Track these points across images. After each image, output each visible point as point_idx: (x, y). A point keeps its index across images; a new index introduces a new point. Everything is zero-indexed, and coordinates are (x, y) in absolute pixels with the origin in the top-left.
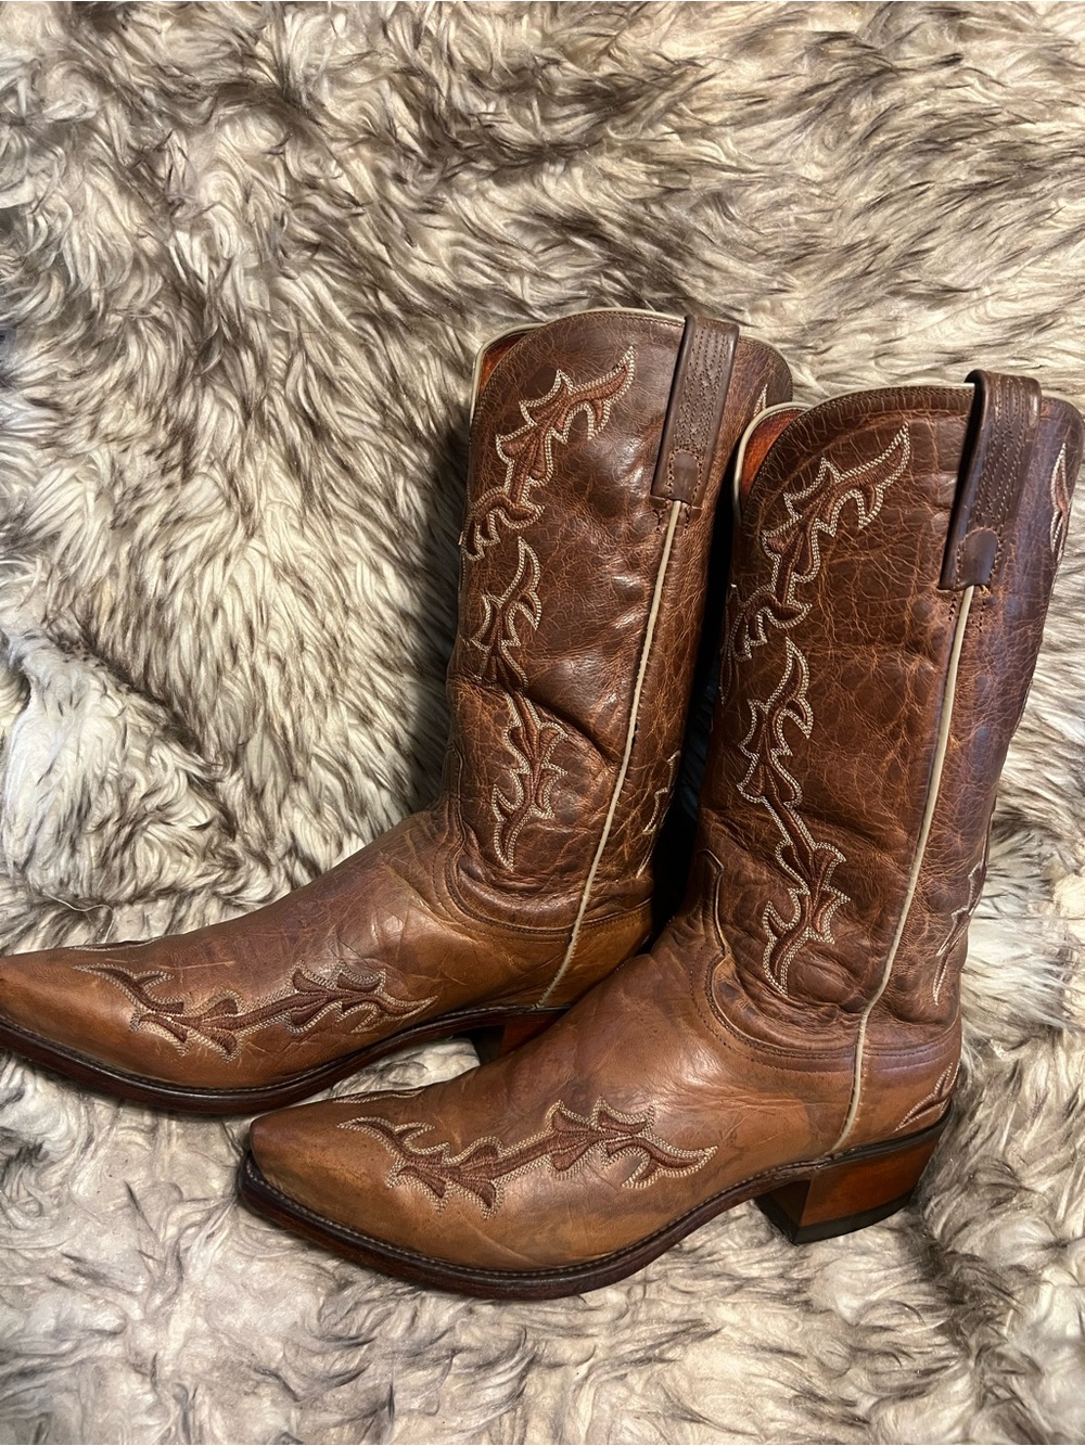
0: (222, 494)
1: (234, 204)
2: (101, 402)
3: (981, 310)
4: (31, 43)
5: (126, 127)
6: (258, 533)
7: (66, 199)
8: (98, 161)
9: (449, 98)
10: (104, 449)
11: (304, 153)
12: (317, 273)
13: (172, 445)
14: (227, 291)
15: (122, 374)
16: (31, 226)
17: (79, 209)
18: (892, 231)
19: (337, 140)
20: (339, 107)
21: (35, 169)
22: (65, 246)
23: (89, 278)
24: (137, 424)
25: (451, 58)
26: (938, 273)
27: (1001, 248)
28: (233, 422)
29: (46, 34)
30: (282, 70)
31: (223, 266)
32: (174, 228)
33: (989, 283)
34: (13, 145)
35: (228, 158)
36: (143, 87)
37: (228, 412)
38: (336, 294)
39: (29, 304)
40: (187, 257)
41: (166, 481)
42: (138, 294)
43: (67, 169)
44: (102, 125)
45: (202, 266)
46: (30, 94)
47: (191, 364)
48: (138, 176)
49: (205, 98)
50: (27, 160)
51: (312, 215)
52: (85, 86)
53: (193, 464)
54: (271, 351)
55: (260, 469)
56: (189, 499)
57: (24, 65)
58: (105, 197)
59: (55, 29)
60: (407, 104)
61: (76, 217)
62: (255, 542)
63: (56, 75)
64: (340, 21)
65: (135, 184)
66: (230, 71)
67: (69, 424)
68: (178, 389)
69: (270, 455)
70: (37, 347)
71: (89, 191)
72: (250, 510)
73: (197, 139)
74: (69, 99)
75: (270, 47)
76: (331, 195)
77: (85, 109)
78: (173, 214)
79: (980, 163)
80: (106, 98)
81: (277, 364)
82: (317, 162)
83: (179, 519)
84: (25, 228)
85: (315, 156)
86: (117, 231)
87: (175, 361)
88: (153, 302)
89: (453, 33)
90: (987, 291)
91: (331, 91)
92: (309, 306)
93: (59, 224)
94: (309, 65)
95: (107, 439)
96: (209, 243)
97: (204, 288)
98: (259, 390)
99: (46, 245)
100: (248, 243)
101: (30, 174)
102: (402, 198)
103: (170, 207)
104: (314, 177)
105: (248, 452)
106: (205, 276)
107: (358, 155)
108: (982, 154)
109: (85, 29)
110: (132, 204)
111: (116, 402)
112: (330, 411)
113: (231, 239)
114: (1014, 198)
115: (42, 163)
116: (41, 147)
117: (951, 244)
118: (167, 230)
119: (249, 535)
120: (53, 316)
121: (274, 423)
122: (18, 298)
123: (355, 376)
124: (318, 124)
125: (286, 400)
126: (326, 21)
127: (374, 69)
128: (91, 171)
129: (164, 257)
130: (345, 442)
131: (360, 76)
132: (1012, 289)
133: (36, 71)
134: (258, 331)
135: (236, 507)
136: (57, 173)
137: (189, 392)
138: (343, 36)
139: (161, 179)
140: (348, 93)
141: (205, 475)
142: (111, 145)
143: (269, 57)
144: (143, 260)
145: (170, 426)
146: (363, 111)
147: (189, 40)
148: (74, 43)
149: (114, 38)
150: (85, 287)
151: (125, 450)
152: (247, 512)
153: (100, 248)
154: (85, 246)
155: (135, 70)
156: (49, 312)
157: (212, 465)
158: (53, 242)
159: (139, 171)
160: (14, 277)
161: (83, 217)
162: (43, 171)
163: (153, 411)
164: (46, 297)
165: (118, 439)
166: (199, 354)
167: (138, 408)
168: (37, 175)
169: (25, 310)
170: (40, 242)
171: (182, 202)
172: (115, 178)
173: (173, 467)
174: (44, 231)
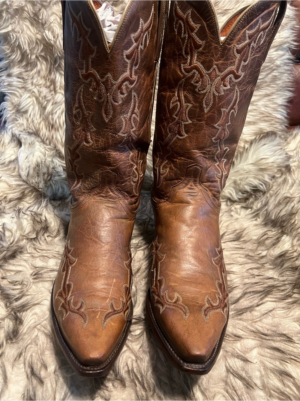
0: (64, 96)
1: (58, 22)
2: (33, 77)
5: (31, 8)
7: (19, 28)
8: (26, 18)
10: (36, 88)
13: (51, 85)
14: (58, 43)
15: (37, 70)
16: (12, 37)
17: (22, 30)
21: (12, 22)
22: (20, 40)
23: (26, 47)
24: (42, 82)
31: (56, 37)
32: (44, 30)
34: (6, 17)
35: (56, 12)
39: (13, 57)
40: (48, 36)
41: (51, 94)
42: (38, 49)
43: (19, 21)
44: (26, 9)
45: (51, 37)
47: (52, 66)
48: (35, 19)
50: (10, 20)
53: (56, 90)
56: (57, 99)
58: (28, 27)
61: (22, 33)
65: (35, 22)
67: (27, 82)
68: (50, 73)
70: (15, 68)
71: (24, 26)
73: (48, 9)
77: (22, 4)
78: (44, 26)
80: (26, 2)
84: (11, 38)
86: (31, 34)
87: (49, 66)
88: (42, 51)
93: (18, 35)
95: (36, 85)
96: (53, 32)
97: (52, 42)
101: (11, 24)
103: (43, 25)
106: (52, 40)
110: (34, 27)
111: (36, 77)
113: (58, 30)
115: (13, 21)
116: (13, 17)
118: (43, 31)
120: (19, 59)
122: (10, 56)
128: (25, 21)
129: (43, 38)
136: (17, 22)
137: (53, 73)
139: (40, 19)
141: (59, 93)
142: (29, 14)
144: (38, 41)
145: (50, 80)
150: (25, 49)
151: (41, 87)
153: (28, 39)
156: (18, 58)
157: (61, 90)
158: (17, 39)
159: (35, 18)
160: (9, 51)
161: (23, 32)
162: (13, 22)
163: (45, 78)
164: (17, 55)
165: (38, 85)
166: (54, 63)
167: (41, 78)
168: (12, 23)
169: (12, 59)
170: (14, 39)
171: (46, 23)
172: (30, 22)
173: (52, 91)
174: (15, 37)
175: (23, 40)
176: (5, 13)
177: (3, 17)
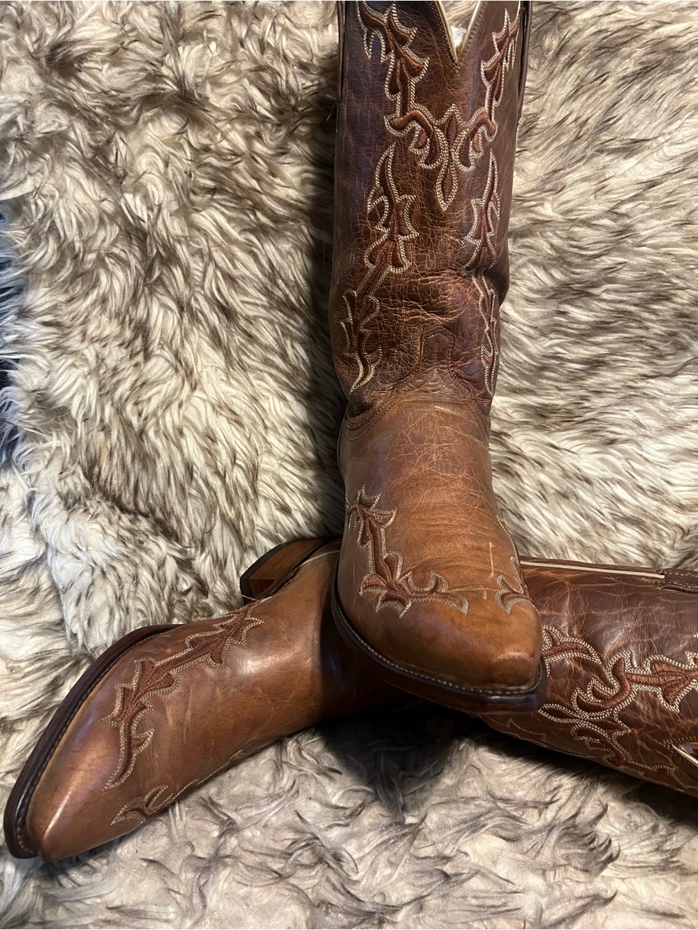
0: (172, 365)
1: (159, 172)
2: (87, 317)
3: (661, 153)
4: (23, 92)
5: (86, 133)
6: (199, 386)
7: (53, 185)
8: (72, 159)
9: (287, 82)
10: (91, 347)
11: (200, 133)
12: (216, 208)
13: (135, 338)
14: (160, 225)
15: (98, 295)
16: (33, 207)
17: (63, 191)
18: (589, 111)
19: (220, 121)
20: (220, 100)
21: (32, 171)
22: (56, 215)
23: (72, 234)
24: (111, 328)
25: (285, 57)
26: (627, 133)
27: (666, 110)
28: (173, 318)
29: (32, 85)
30: (180, 81)
31: (156, 210)
32: (122, 192)
33: (662, 134)
34: (18, 157)
35: (152, 143)
36: (94, 107)
37: (169, 312)
38: (229, 219)
39: (36, 257)
40: (133, 208)
41: (134, 362)
42: (104, 241)
43: (53, 167)
44: (72, 135)
45: (142, 212)
46: (25, 122)
47: (141, 281)
48: (97, 164)
49: (135, 106)
50: (27, 165)
51: (209, 170)
52: (58, 111)
53: (151, 349)
54: (193, 265)
55: (195, 347)
56: (149, 371)
57: (19, 105)
58: (78, 181)
59: (37, 81)
60: (262, 91)
61: (61, 197)
62: (197, 393)
63: (40, 109)
64: (213, 46)
65: (96, 169)
66: (148, 87)
67: (67, 334)
68: (135, 300)
69: (200, 337)
70: (42, 290)
71: (68, 180)
72: (191, 373)
73: (132, 135)
74: (50, 122)
75: (171, 68)
76: (219, 154)
77: (60, 125)
78: (121, 183)
79: (640, 57)
80: (73, 118)
81: (197, 275)
82: (208, 136)
83: (144, 384)
84: (30, 209)
85: (207, 132)
86: (87, 201)
87: (131, 282)
88: (113, 244)
89: (284, 43)
90: (661, 139)
91: (212, 89)
92: (213, 229)
93: (51, 202)
94: (197, 76)
95: (92, 341)
96: (146, 197)
97: (145, 226)
98: (187, 292)
99: (44, 216)
100: (170, 195)
101: (31, 174)
102: (265, 150)
103: (119, 179)
104: (208, 145)
105: (186, 336)
106: (145, 218)
107: (233, 128)
108: (640, 52)
109: (56, 77)
110: (96, 183)
111: (96, 317)
112: (235, 300)
113: (159, 193)
114: (668, 75)
115: (37, 166)
116: (35, 155)
117: (632, 112)
118: (119, 194)
119: (193, 388)
120: (51, 264)
121: (199, 314)
122: (27, 257)
123: (248, 274)
124: (206, 111)
125: (205, 297)
126: (204, 48)
127: (238, 72)
128: (68, 166)
129: (119, 211)
130: (248, 319)
131: (229, 78)
132: (679, 136)
133: (27, 109)
134: (182, 251)
135: (182, 372)
136: (47, 171)
137: (142, 300)
138: (216, 54)
139: (111, 163)
140: (223, 90)
141: (159, 356)
142: (79, 147)
143: (171, 75)
144: (105, 217)
145: (132, 325)
146: (234, 100)
147: (120, 73)
148: (49, 87)
149: (74, 81)
150: (70, 240)
151: (105, 346)
152: (189, 373)
153: (78, 214)
154: (68, 214)
155: (89, 98)
156: (49, 262)
157: (162, 348)
158: (48, 214)
159: (97, 161)
160: (25, 242)
161: (66, 196)
162: (38, 171)
163: (121, 318)
164: (46, 253)
165: (100, 340)
166: (146, 273)
167: (110, 318)
168: (35, 174)
169: (32, 263)
170: (40, 216)
171: (126, 174)
172: (83, 168)
173: (138, 353)
174: (42, 208)
175: (63, 215)
176: (13, 146)
177: (9, 157)
